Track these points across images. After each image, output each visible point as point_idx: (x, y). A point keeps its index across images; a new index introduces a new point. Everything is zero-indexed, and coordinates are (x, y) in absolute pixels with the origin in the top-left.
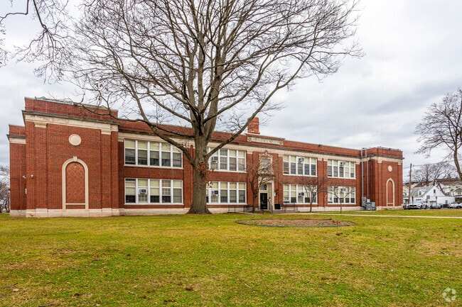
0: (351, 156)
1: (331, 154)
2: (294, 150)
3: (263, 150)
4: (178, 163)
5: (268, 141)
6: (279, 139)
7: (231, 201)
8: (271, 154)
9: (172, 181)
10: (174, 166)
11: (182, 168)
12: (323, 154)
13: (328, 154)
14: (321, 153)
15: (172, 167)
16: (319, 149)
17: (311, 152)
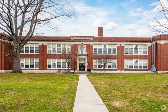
0: (143, 42)
1: (127, 42)
2: (100, 42)
3: (80, 43)
4: (37, 51)
5: (84, 38)
6: (90, 37)
7: (63, 67)
8: (85, 45)
9: (34, 59)
10: (35, 53)
11: (39, 54)
12: (121, 42)
13: (124, 42)
14: (119, 42)
15: (34, 53)
16: (118, 40)
17: (112, 42)
